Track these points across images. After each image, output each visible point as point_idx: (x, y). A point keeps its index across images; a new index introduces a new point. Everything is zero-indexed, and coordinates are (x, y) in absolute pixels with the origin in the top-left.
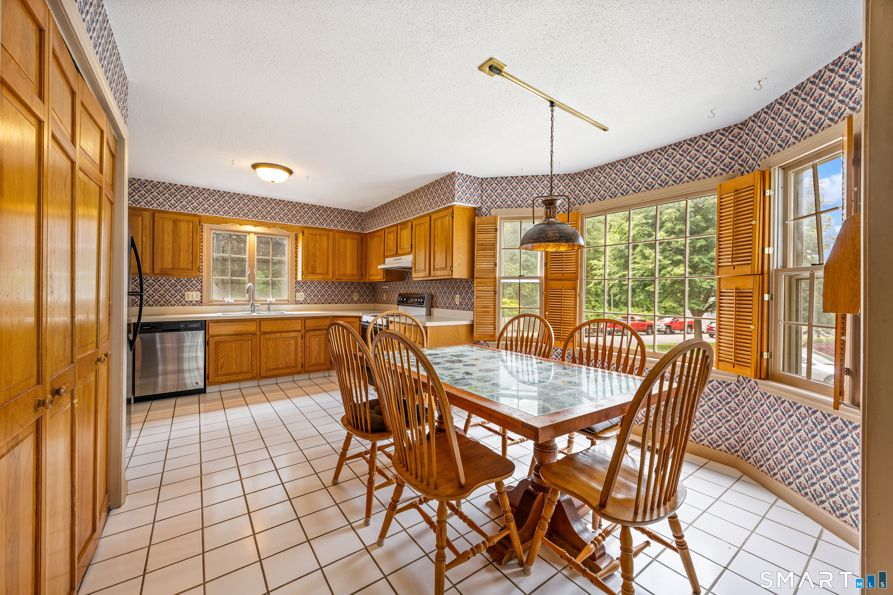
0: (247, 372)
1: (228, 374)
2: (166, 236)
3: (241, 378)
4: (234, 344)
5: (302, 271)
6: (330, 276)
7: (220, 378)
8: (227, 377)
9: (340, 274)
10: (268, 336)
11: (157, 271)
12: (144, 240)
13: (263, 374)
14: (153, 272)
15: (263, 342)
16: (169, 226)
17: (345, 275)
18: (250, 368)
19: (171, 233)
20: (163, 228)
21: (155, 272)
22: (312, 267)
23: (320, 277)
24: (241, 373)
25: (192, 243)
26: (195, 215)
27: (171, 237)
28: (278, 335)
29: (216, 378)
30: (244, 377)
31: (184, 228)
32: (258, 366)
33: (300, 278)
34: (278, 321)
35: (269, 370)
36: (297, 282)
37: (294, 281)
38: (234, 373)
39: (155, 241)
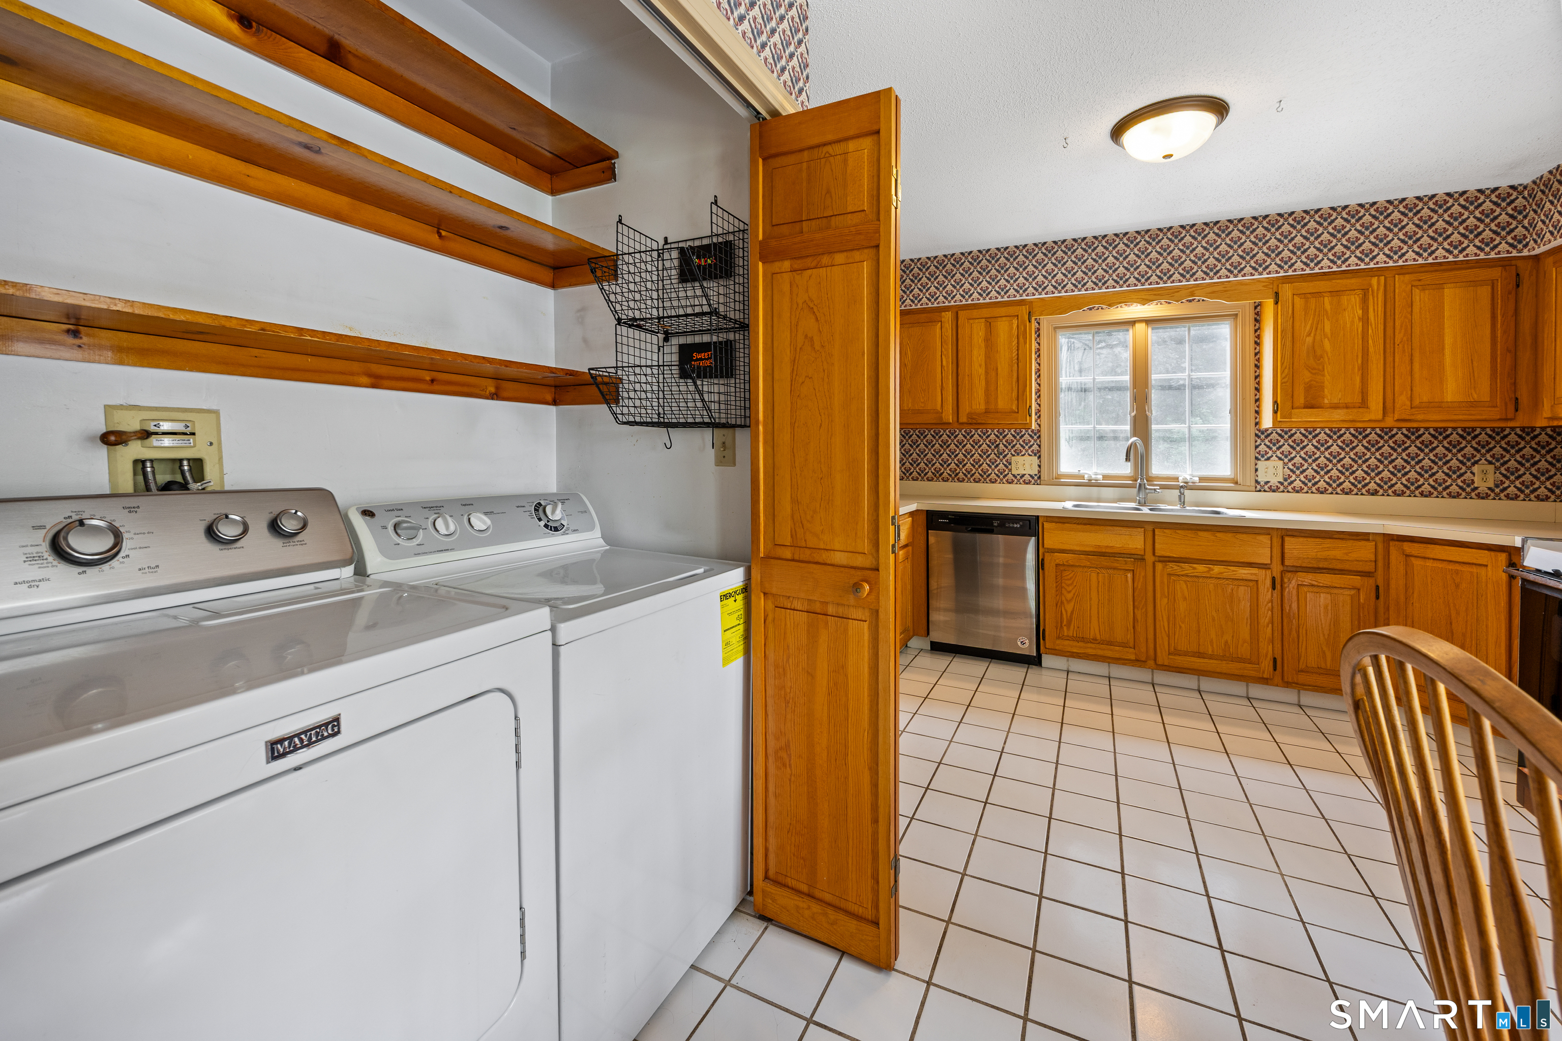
0: (1124, 645)
1: (1083, 640)
2: (975, 352)
3: (1109, 654)
4: (1094, 575)
5: (1275, 402)
6: (1375, 410)
7: (1067, 642)
8: (1081, 644)
9: (1417, 402)
10: (1173, 567)
11: (963, 419)
12: (944, 363)
13: (1163, 658)
14: (958, 421)
15: (1162, 582)
16: (978, 331)
17: (1440, 406)
18: (1130, 637)
19: (983, 345)
20: (971, 337)
21: (961, 420)
22: (1308, 388)
23: (1338, 415)
24: (1110, 643)
25: (1018, 359)
26: (1022, 302)
27: (983, 352)
28: (1201, 568)
29: (1058, 642)
30: (1117, 656)
31: (1003, 329)
32: (1151, 636)
33: (1267, 422)
34: (1201, 534)
35: (1177, 653)
36: (1261, 434)
37: (1252, 430)
38: (1094, 640)
39: (960, 363)
